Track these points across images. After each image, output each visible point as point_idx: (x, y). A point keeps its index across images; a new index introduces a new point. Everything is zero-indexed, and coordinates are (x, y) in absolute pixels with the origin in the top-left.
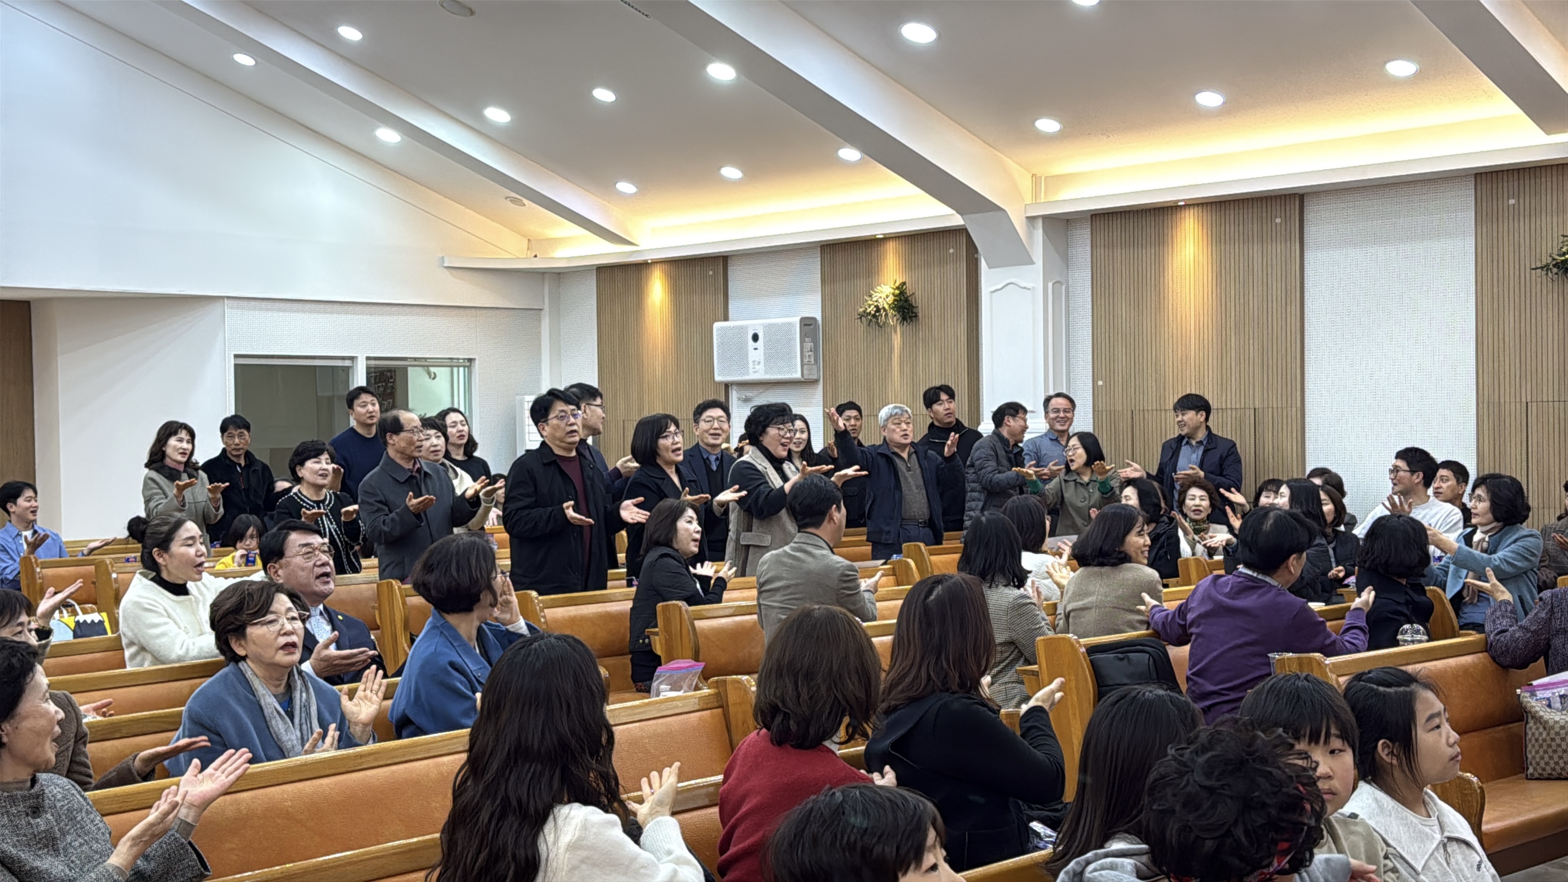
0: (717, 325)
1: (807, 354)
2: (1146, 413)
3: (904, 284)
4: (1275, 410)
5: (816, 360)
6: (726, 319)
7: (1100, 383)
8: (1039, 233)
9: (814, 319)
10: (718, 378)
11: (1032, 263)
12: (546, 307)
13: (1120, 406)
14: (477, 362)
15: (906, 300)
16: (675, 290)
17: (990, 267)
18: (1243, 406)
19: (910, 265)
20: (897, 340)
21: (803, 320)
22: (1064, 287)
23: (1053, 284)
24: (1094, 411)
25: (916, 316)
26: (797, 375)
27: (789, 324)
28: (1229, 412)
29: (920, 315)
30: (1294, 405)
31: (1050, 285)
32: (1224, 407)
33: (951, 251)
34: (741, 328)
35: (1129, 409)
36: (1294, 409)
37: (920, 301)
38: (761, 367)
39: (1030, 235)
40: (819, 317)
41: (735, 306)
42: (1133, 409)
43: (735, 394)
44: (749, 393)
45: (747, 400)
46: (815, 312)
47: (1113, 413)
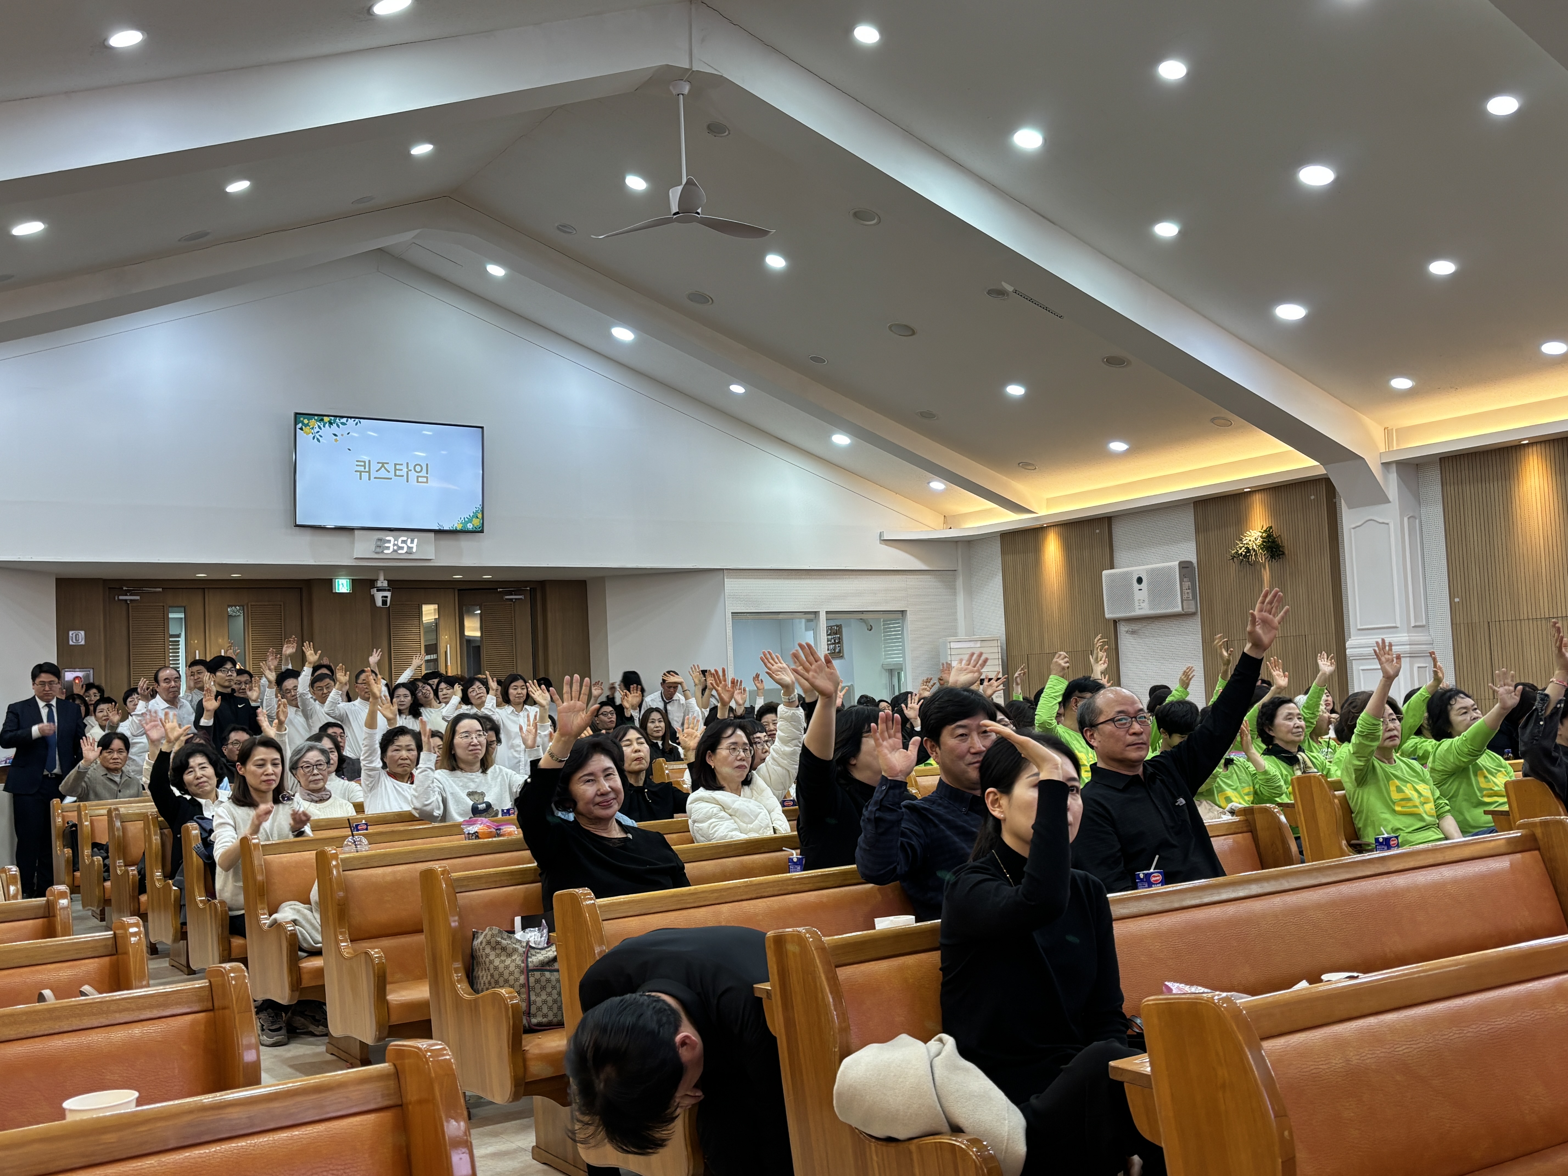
0: (1105, 572)
1: (1187, 591)
2: (1502, 623)
3: (1271, 527)
5: (1194, 597)
6: (1112, 567)
7: (1457, 600)
8: (1393, 476)
9: (1191, 562)
10: (1107, 616)
11: (1390, 502)
12: (960, 568)
13: (1477, 619)
14: (908, 613)
15: (1274, 542)
16: (1068, 548)
17: (1350, 507)
19: (1274, 512)
20: (1266, 575)
21: (1180, 563)
22: (1417, 521)
23: (1409, 518)
24: (1452, 624)
25: (1283, 554)
26: (1178, 609)
27: (1170, 568)
29: (1286, 552)
31: (1406, 519)
33: (1312, 497)
34: (1127, 573)
35: (1486, 620)
37: (1286, 542)
38: (1145, 605)
39: (1386, 478)
40: (1194, 560)
41: (1120, 556)
42: (1489, 621)
43: (1123, 628)
44: (1135, 626)
45: (1133, 632)
46: (1191, 556)
47: (1470, 625)
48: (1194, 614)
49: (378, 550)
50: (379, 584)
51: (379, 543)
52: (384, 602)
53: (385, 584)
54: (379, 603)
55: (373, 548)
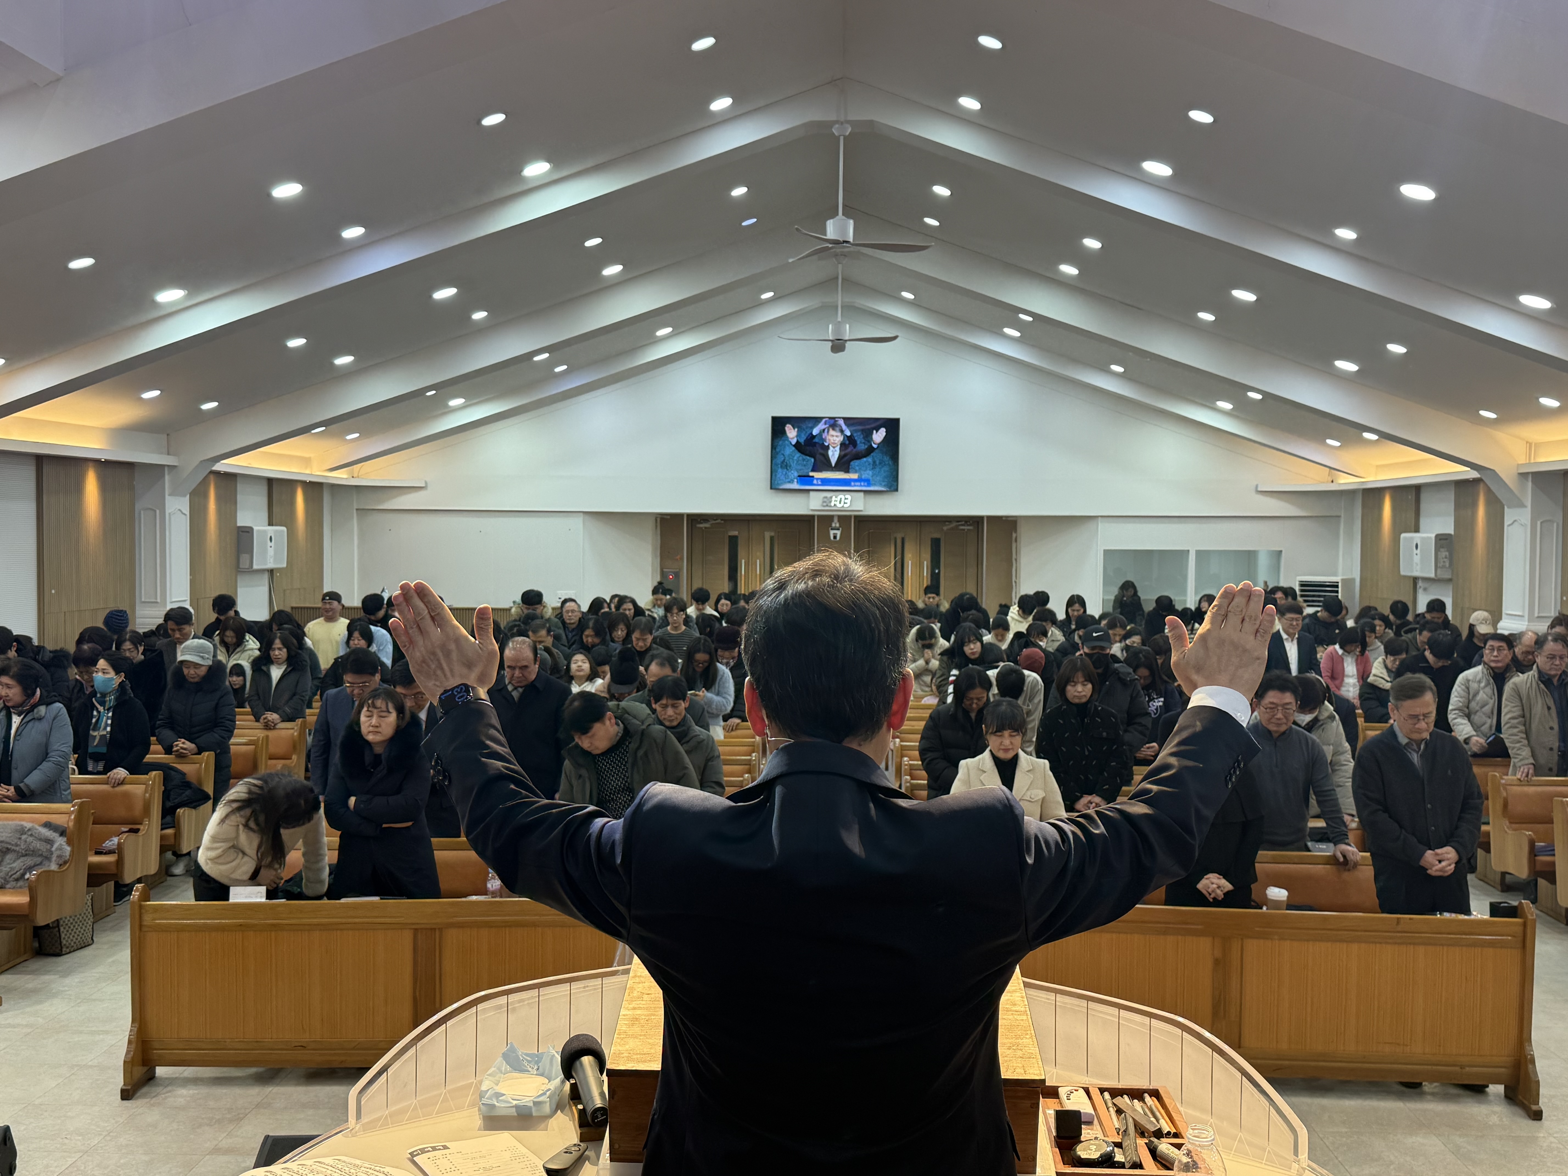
0: (1403, 535)
1: (1440, 560)
5: (1449, 565)
6: (1417, 530)
8: (1528, 486)
9: (1449, 535)
10: (1402, 573)
11: (1525, 506)
12: (1342, 516)
14: (1283, 552)
16: (1395, 509)
17: (1508, 507)
21: (1437, 536)
23: (1541, 523)
26: (1432, 575)
27: (1430, 538)
31: (1539, 523)
34: (1411, 539)
38: (1418, 568)
39: (1521, 487)
40: (1452, 533)
41: (1423, 522)
43: (1420, 584)
44: (1426, 585)
45: (1425, 589)
46: (1450, 530)
48: (1450, 580)
49: (825, 504)
50: (833, 525)
51: (825, 500)
52: (835, 537)
53: (838, 525)
54: (832, 538)
55: (821, 502)
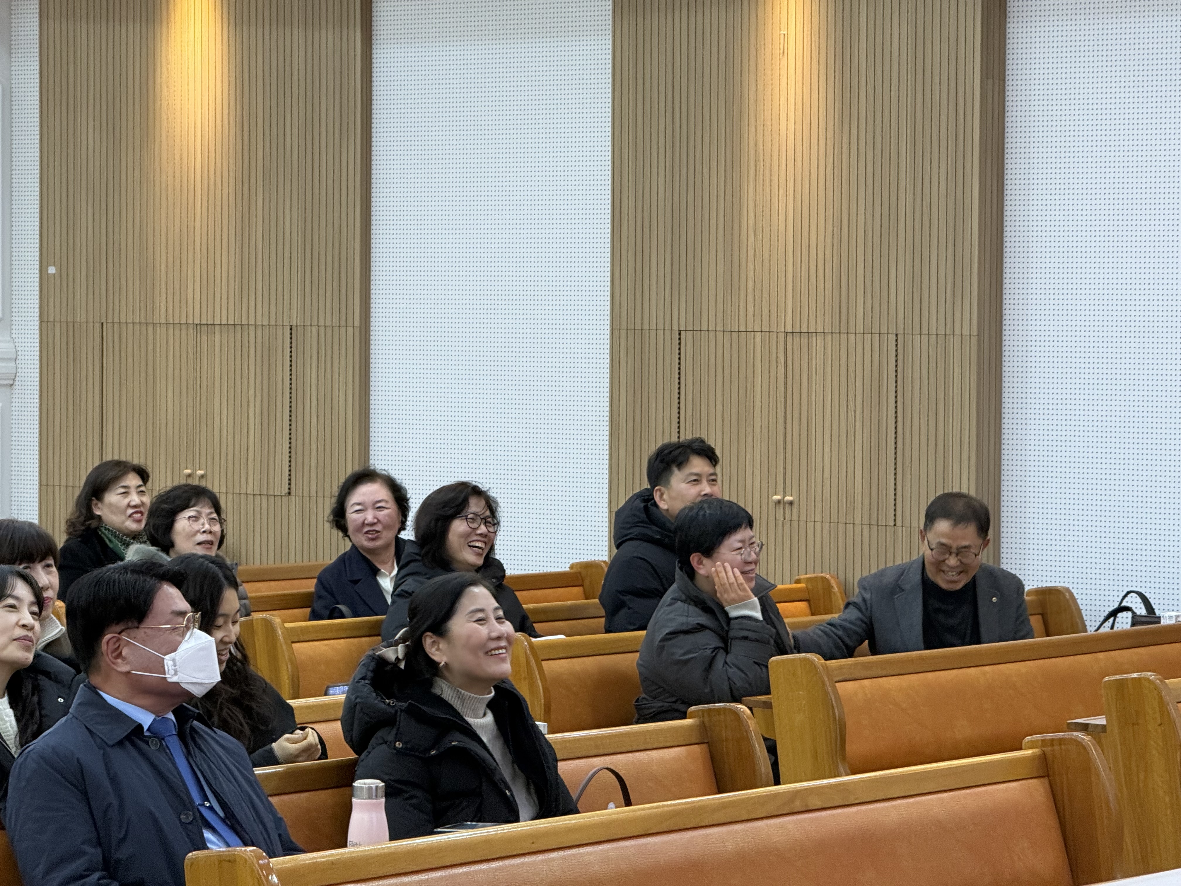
2: (124, 327)
4: (322, 330)
7: (52, 270)
13: (84, 316)
18: (273, 322)
24: (41, 321)
28: (252, 328)
30: (350, 323)
32: (244, 322)
35: (97, 319)
36: (350, 330)
42: (103, 321)
47: (71, 325)
